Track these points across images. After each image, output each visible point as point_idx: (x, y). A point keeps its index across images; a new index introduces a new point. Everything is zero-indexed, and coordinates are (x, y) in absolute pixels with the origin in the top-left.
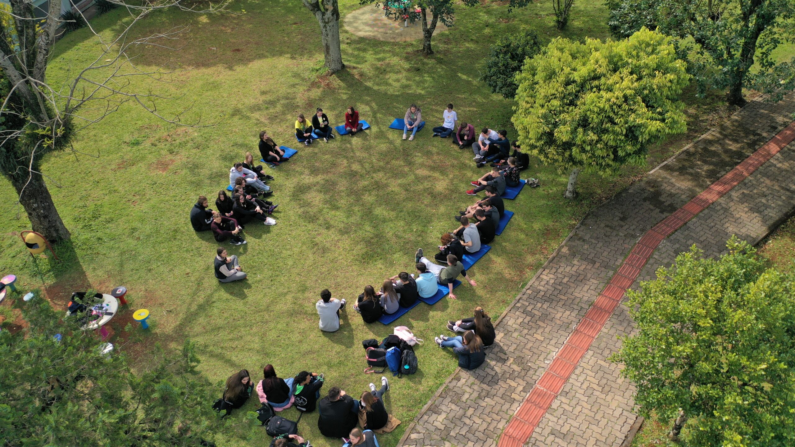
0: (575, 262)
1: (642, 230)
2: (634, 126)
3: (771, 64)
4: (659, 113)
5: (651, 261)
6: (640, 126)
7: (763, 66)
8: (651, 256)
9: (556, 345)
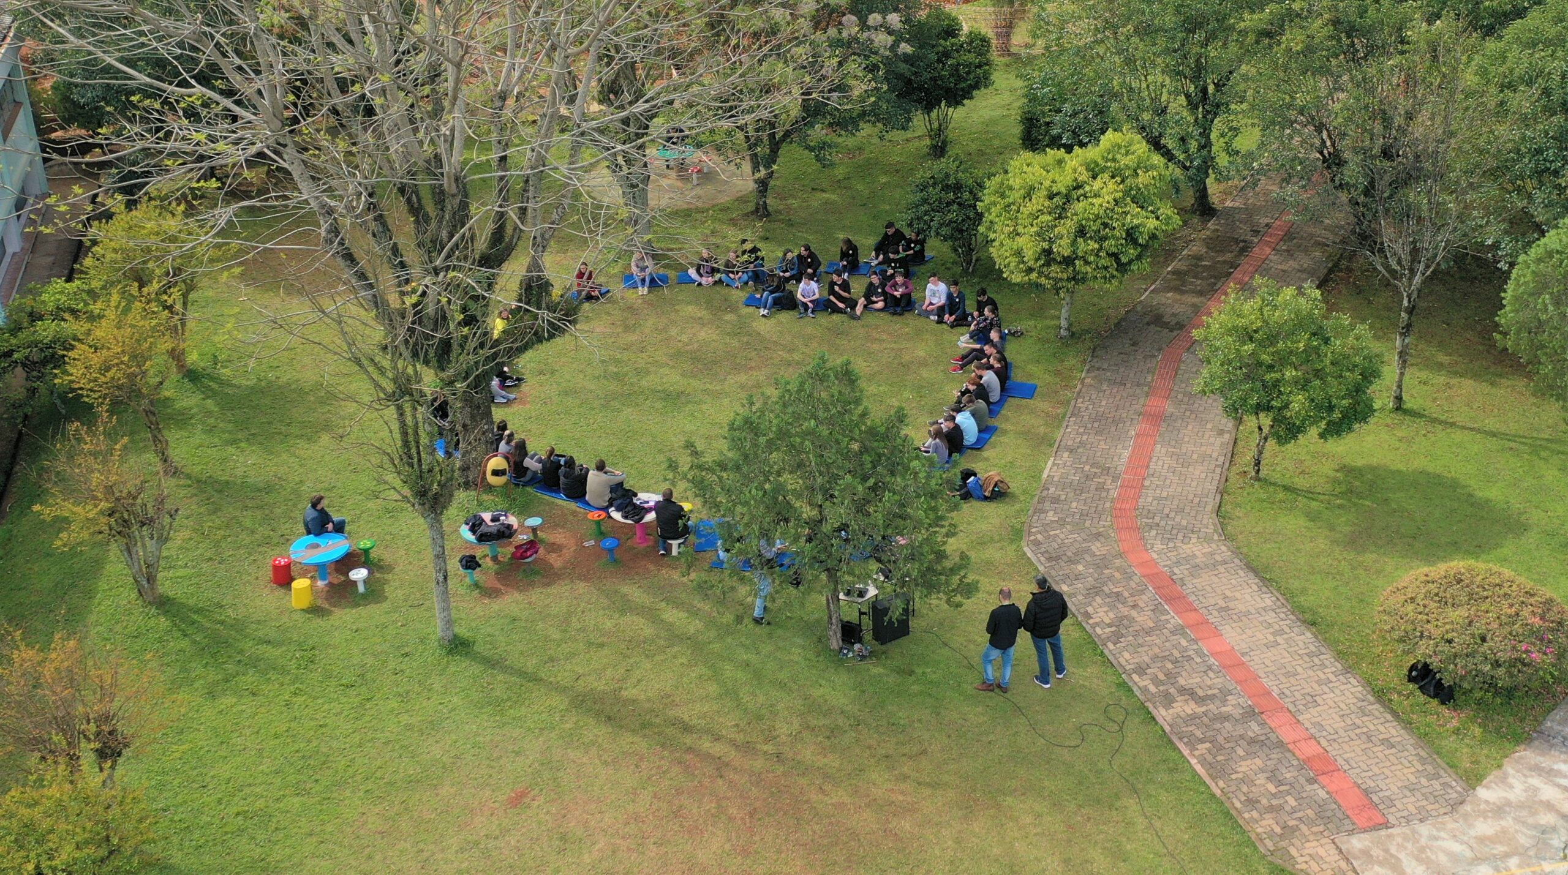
0: (1105, 387)
1: (1159, 350)
2: (1132, 228)
3: (1238, 153)
4: (1152, 212)
5: (1180, 372)
6: (1137, 227)
7: (1230, 155)
8: (1178, 368)
9: (1124, 448)
